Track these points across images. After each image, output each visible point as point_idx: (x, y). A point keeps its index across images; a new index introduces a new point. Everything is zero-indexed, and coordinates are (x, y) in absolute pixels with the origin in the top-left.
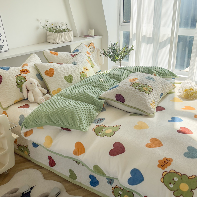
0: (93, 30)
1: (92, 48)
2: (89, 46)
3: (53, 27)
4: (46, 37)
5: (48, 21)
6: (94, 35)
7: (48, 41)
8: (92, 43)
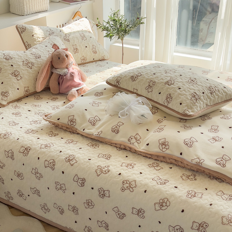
8: (78, 12)
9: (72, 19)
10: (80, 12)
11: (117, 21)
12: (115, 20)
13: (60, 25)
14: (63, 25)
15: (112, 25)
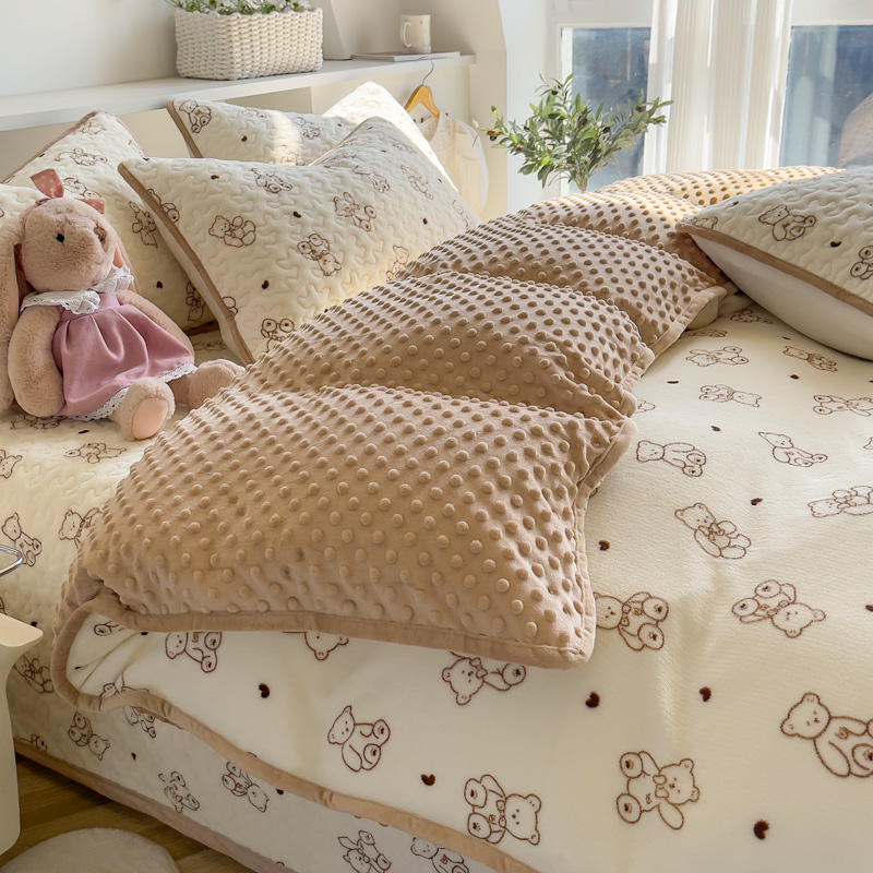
0: (426, 19)
1: (422, 120)
2: (410, 101)
4: (172, 48)
6: (429, 49)
7: (183, 67)
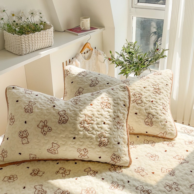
2: (83, 49)
3: (14, 21)
5: (4, 11)
8: (88, 43)
9: (80, 52)
10: (90, 44)
11: (133, 54)
12: (131, 52)
13: (66, 62)
14: (70, 60)
15: (127, 59)
